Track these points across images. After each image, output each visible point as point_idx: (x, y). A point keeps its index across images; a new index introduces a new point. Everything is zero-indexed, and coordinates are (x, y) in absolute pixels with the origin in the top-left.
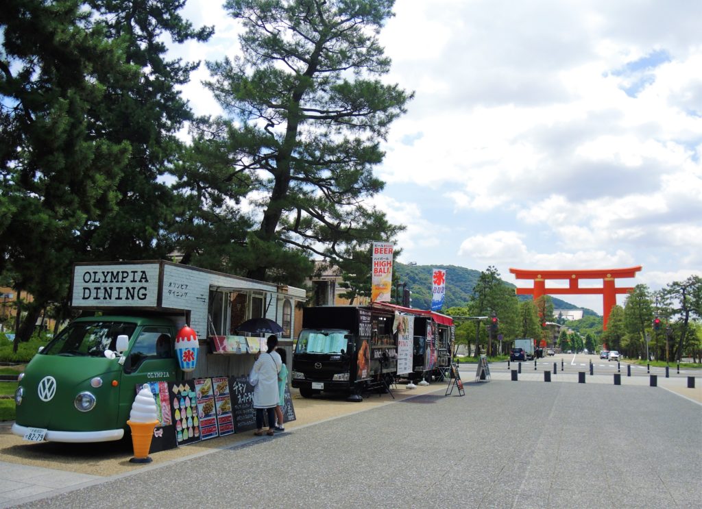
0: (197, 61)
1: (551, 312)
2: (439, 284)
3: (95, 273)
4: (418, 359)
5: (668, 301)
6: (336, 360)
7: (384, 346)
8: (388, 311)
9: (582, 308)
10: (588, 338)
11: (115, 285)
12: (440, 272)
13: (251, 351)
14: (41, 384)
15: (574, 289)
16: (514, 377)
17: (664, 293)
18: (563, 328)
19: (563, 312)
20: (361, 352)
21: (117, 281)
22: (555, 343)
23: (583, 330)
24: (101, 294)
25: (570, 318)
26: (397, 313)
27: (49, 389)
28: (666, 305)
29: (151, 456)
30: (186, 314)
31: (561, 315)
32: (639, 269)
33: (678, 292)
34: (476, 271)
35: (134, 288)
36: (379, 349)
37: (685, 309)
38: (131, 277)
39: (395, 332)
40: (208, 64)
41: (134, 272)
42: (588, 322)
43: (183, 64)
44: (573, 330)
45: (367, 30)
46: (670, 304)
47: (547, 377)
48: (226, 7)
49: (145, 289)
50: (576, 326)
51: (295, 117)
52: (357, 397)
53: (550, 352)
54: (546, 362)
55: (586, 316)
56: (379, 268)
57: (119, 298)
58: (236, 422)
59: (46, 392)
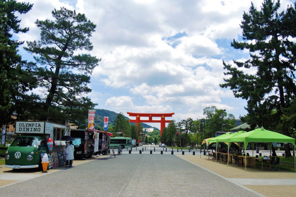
0: (23, 41)
1: (142, 129)
2: (106, 122)
3: (23, 124)
4: (100, 147)
5: (181, 126)
6: (77, 147)
7: (91, 143)
8: (92, 131)
9: (154, 127)
10: (155, 139)
11: (30, 127)
12: (106, 118)
13: (62, 145)
14: (15, 154)
15: (151, 121)
16: (130, 153)
17: (180, 124)
18: (146, 135)
19: (146, 129)
20: (85, 145)
21: (31, 126)
22: (143, 141)
23: (153, 136)
24: (25, 130)
25: (149, 131)
26: (94, 132)
27: (19, 155)
28: (180, 127)
29: (47, 171)
30: (49, 135)
31: (145, 130)
32: (173, 114)
33: (184, 123)
34: (113, 112)
35: (36, 128)
36: (89, 144)
37: (186, 129)
38: (35, 125)
39: (94, 138)
40: (27, 42)
41: (36, 124)
42: (155, 133)
43: (18, 42)
44: (150, 136)
45: (85, 35)
46: (182, 127)
47: (140, 152)
48: (36, 23)
49: (40, 129)
50: (151, 134)
51: (59, 64)
52: (84, 159)
53: (141, 144)
54: (140, 148)
55: (155, 130)
56: (90, 118)
57: (31, 131)
58: (59, 164)
59: (18, 156)
